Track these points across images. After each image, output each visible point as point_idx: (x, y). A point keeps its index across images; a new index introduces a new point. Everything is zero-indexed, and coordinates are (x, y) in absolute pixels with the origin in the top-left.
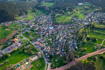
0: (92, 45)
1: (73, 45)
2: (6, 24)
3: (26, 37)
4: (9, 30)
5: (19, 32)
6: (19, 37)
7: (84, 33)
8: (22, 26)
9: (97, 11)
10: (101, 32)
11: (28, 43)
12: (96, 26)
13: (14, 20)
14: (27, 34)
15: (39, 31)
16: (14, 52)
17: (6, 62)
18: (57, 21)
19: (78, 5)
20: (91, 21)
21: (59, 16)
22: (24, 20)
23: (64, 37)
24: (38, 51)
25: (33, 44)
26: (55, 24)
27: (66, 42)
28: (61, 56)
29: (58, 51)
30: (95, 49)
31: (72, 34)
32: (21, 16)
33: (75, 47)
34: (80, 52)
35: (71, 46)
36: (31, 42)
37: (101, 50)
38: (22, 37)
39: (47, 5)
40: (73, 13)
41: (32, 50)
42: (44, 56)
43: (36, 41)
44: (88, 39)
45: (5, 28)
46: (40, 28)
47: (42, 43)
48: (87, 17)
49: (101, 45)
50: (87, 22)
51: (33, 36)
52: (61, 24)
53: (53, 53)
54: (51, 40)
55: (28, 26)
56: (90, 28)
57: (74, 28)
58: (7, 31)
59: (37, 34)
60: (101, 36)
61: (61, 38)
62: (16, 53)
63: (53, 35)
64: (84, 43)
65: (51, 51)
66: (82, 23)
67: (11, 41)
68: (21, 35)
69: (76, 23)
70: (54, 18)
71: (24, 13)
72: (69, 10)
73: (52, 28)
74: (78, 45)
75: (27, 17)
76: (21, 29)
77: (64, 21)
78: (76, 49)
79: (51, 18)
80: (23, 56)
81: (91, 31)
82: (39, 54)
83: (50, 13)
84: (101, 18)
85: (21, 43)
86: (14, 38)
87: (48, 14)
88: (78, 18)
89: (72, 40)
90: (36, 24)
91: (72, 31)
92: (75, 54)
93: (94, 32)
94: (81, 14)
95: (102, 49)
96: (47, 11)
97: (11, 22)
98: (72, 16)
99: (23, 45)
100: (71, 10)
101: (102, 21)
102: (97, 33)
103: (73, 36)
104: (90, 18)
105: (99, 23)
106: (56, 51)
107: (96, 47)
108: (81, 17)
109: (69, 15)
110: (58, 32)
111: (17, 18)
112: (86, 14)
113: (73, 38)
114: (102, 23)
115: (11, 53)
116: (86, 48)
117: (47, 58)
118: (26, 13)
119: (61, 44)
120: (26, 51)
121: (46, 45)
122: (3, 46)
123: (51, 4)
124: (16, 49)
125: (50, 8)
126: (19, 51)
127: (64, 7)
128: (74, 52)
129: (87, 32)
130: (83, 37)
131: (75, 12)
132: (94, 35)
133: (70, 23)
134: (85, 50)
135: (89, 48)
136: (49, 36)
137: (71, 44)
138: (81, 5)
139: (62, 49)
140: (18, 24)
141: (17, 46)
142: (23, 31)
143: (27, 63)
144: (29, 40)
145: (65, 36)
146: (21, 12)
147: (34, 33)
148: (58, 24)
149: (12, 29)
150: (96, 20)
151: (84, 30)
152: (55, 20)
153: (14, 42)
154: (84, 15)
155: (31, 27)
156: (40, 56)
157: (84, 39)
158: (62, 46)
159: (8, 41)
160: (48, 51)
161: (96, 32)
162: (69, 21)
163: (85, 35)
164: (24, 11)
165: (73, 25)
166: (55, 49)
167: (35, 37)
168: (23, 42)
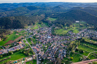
0: (78, 56)
1: (63, 53)
2: (18, 30)
3: (28, 42)
4: (18, 35)
5: (24, 37)
6: (23, 41)
7: (74, 45)
8: (28, 33)
9: (89, 28)
10: (89, 46)
11: (28, 46)
12: (86, 40)
13: (24, 28)
14: (30, 40)
15: (39, 38)
16: (16, 51)
17: (9, 58)
18: (55, 33)
19: (75, 22)
20: (83, 36)
21: (57, 29)
22: (30, 29)
23: (57, 46)
24: (34, 53)
25: (32, 48)
26: (53, 35)
27: (57, 50)
28: (51, 61)
29: (49, 56)
30: (81, 59)
31: (65, 44)
32: (29, 26)
33: (64, 55)
34: (67, 60)
35: (61, 54)
36: (30, 46)
37: (85, 61)
38: (25, 41)
39: (51, 20)
40: (69, 28)
41: (29, 52)
42: (37, 59)
43: (35, 46)
44: (77, 50)
45: (16, 33)
46: (41, 37)
47: (38, 48)
48: (81, 32)
49: (87, 57)
50: (79, 36)
51: (34, 42)
52: (58, 35)
53: (44, 57)
54: (46, 46)
55: (32, 34)
56: (81, 41)
57: (67, 40)
58: (17, 35)
59: (37, 41)
60: (89, 49)
61: (55, 47)
62: (18, 52)
63: (50, 43)
64: (72, 53)
65: (44, 56)
66: (75, 37)
67: (17, 43)
68: (25, 40)
69: (70, 36)
70: (54, 30)
71: (32, 24)
72: (67, 25)
73: (50, 37)
74: (67, 54)
75: (33, 27)
76: (26, 35)
77: (61, 33)
78: (64, 57)
79: (51, 30)
80: (22, 55)
81: (80, 44)
82: (34, 56)
83: (51, 26)
84: (92, 35)
85: (23, 45)
86: (19, 41)
87: (50, 26)
88: (73, 33)
89: (63, 49)
90: (38, 33)
91: (65, 42)
92: (62, 61)
93: (83, 45)
94: (76, 29)
95: (87, 61)
96: (49, 24)
97: (21, 29)
98: (68, 30)
99: (24, 47)
100: (68, 25)
101: (92, 37)
102: (86, 46)
103: (65, 46)
104: (83, 33)
105: (89, 38)
106: (47, 56)
107: (81, 58)
108: (76, 31)
109: (66, 29)
110: (53, 41)
111: (26, 27)
112: (80, 30)
113: (64, 48)
114: (92, 38)
115: (14, 52)
116: (72, 58)
117: (39, 60)
118: (34, 24)
119: (54, 51)
120: (25, 52)
121: (41, 50)
122: (11, 45)
123: (54, 20)
124: (18, 50)
125: (52, 22)
126: (20, 51)
127: (63, 23)
128: (62, 60)
129: (77, 44)
130: (73, 48)
131: (71, 27)
132: (83, 47)
133: (66, 35)
134: (71, 59)
135: (75, 58)
136: (46, 43)
137: (61, 52)
138: (78, 23)
139: (53, 56)
140: (26, 31)
141: (20, 47)
142: (27, 37)
143: (23, 62)
144: (29, 44)
145: (59, 45)
146: (30, 23)
147: (35, 40)
148: (56, 35)
149: (20, 34)
150: (87, 36)
151: (75, 42)
152: (54, 31)
153: (19, 44)
154: (79, 30)
155: (34, 34)
156: (34, 58)
157: (73, 50)
158: (54, 53)
159: (15, 42)
160: (42, 55)
161: (84, 46)
162: (65, 34)
163: (75, 47)
164: (32, 22)
165: (68, 38)
166: (47, 55)
167: (35, 43)
168: (25, 45)
